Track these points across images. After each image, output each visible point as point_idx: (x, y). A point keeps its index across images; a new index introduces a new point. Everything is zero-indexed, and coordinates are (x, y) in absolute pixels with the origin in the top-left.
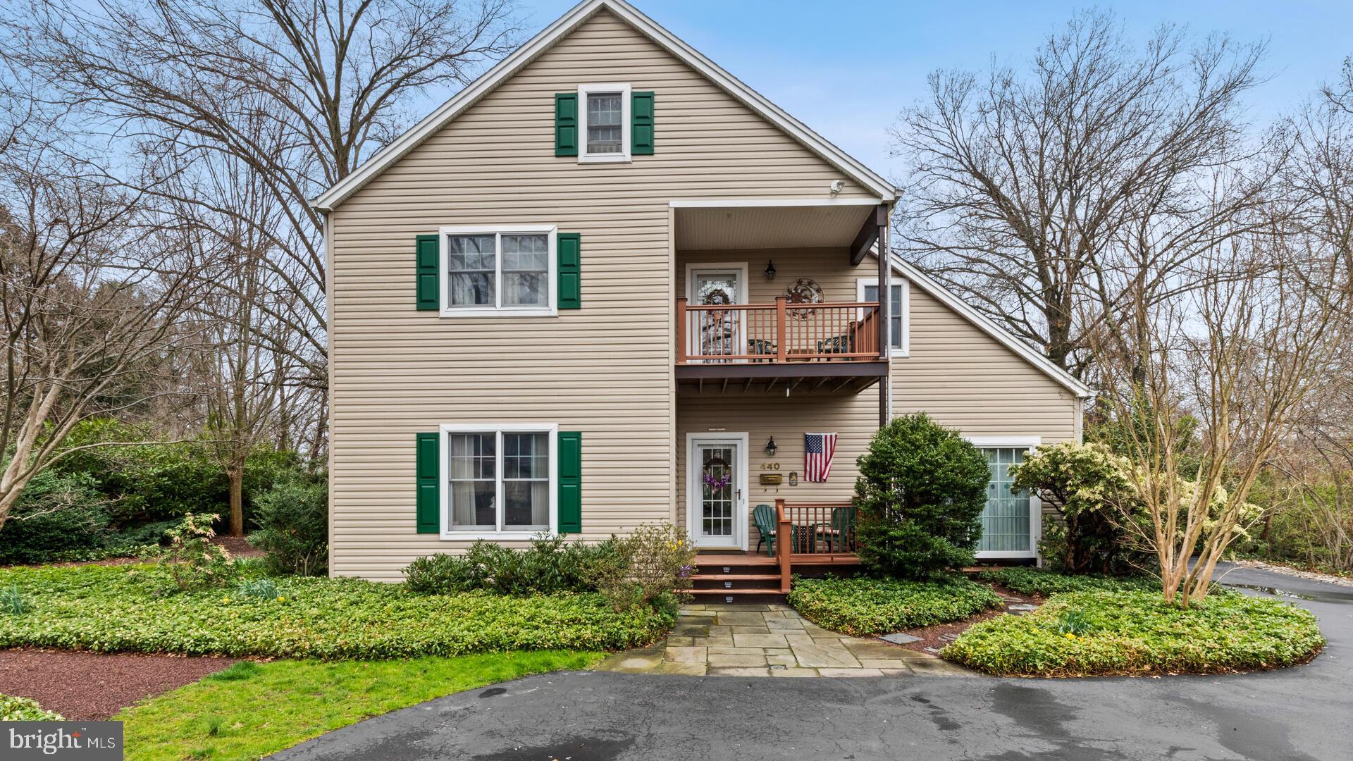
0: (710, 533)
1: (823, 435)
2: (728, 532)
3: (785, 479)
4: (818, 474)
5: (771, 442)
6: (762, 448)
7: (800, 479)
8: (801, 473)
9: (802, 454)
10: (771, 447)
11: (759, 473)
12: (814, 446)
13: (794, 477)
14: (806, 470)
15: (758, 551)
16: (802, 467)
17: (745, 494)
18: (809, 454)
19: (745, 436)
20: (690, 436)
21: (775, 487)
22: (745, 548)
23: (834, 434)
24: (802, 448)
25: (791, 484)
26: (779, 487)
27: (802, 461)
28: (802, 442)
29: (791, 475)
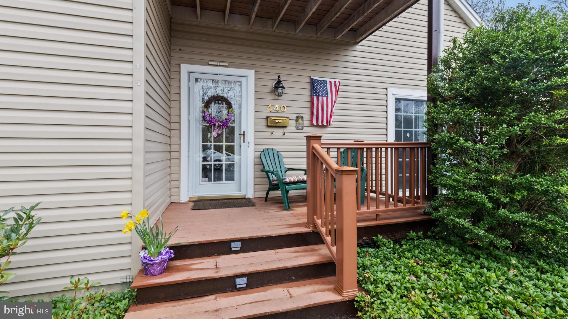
0: (210, 180)
1: (328, 80)
2: (230, 178)
3: (293, 123)
4: (325, 118)
5: (279, 82)
6: (268, 90)
7: (306, 123)
8: (307, 117)
9: (308, 99)
10: (278, 86)
11: (265, 115)
12: (320, 91)
13: (300, 121)
14: (312, 114)
15: (266, 199)
16: (308, 111)
17: (250, 137)
18: (315, 98)
19: (251, 73)
20: (185, 68)
21: (281, 130)
22: (250, 195)
23: (337, 81)
24: (308, 92)
25: (297, 128)
26: (285, 130)
27: (308, 105)
28: (308, 86)
29: (297, 118)
